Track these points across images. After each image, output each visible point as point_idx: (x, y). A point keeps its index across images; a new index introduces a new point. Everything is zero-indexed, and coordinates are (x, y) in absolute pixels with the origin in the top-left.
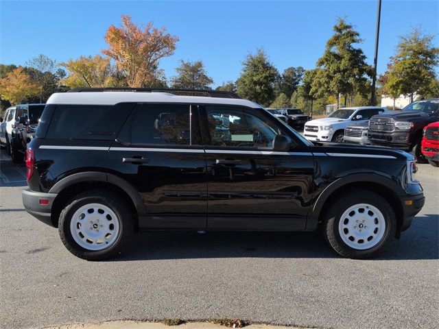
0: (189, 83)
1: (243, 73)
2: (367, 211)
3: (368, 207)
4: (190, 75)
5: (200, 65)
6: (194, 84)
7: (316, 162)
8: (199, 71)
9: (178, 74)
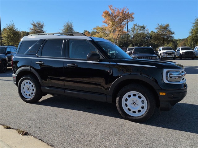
0: (161, 35)
1: (193, 28)
2: (137, 96)
3: (138, 94)
4: (162, 31)
5: (168, 25)
6: (164, 35)
7: (111, 67)
8: (167, 28)
9: (156, 31)
